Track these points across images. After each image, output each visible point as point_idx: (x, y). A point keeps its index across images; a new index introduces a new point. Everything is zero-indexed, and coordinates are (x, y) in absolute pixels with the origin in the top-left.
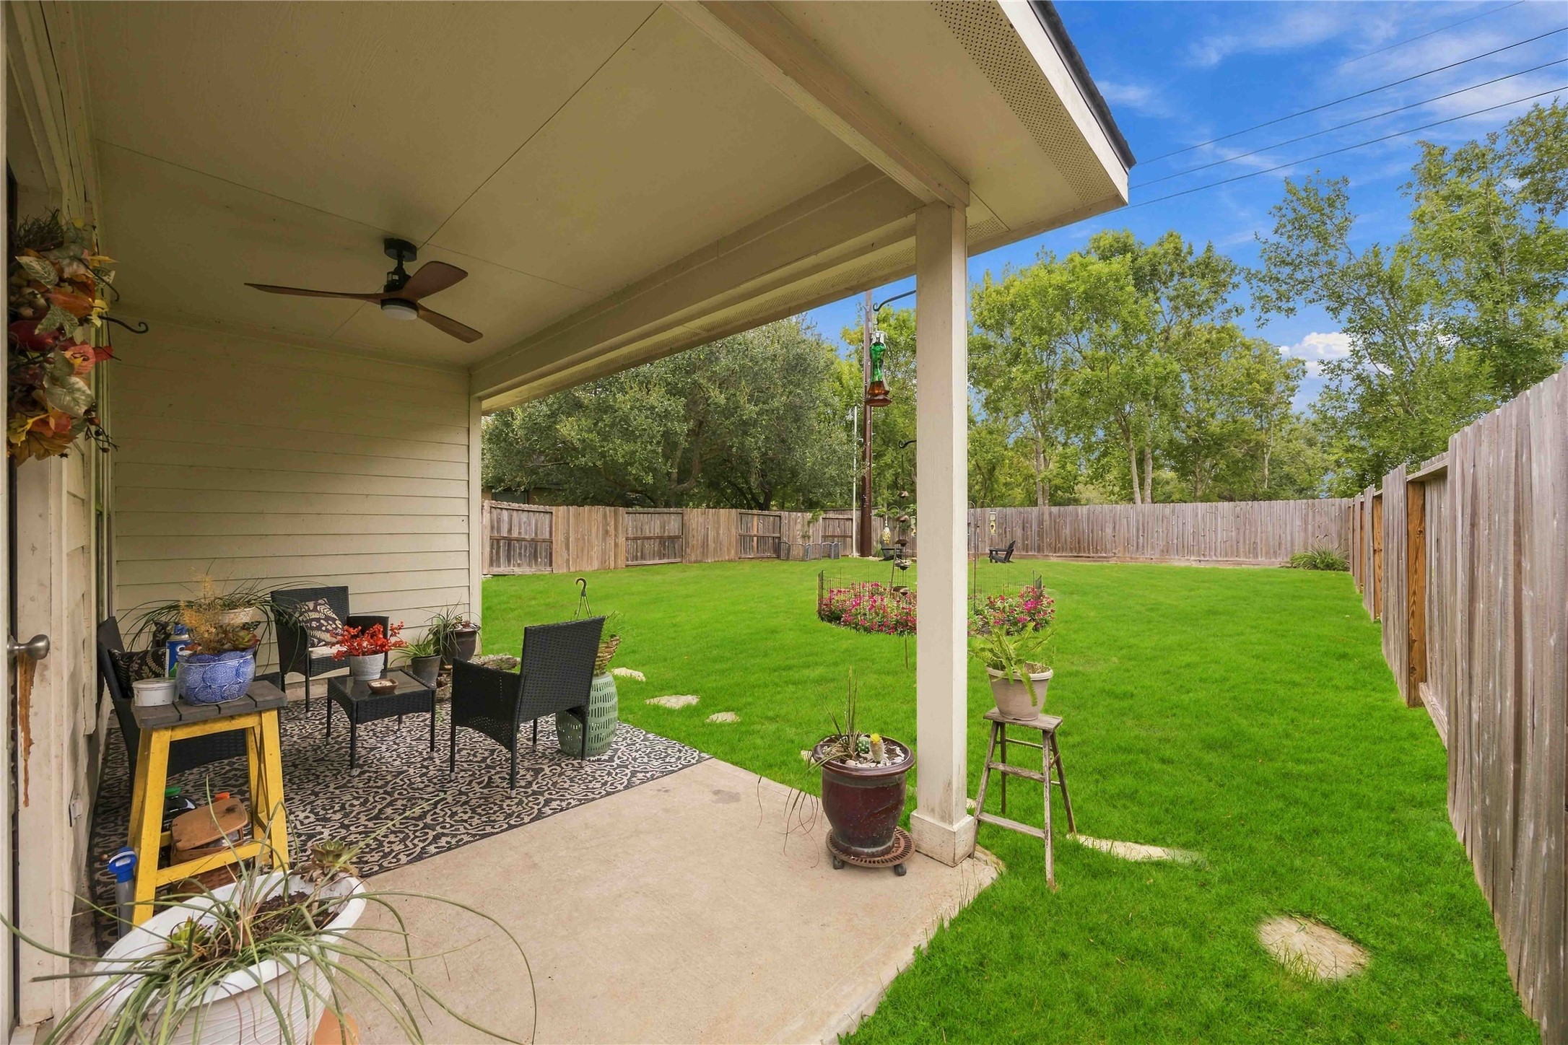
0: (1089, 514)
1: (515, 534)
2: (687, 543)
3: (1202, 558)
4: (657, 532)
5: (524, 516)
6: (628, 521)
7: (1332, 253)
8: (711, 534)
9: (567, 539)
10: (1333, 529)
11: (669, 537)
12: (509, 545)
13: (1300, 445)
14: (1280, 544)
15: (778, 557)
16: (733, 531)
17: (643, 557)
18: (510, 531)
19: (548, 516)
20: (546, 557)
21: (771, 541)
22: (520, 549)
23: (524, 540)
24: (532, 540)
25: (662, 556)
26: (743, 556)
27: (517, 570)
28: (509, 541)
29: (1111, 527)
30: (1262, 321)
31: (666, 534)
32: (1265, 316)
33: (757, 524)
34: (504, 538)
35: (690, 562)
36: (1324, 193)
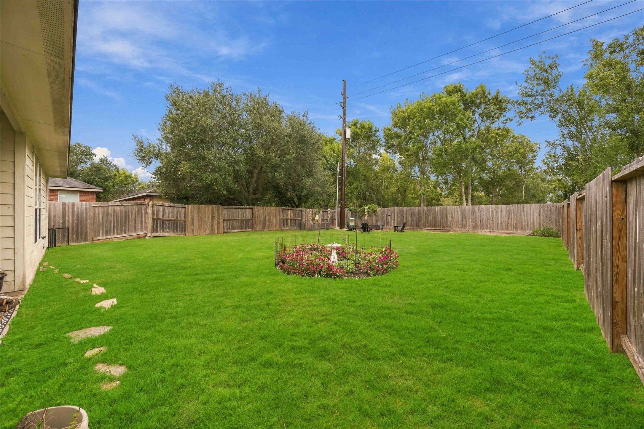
0: (440, 211)
1: (166, 217)
2: (255, 222)
3: (491, 231)
4: (240, 217)
5: (171, 209)
6: (224, 212)
7: (552, 90)
8: (267, 218)
9: (193, 220)
10: (553, 217)
11: (246, 220)
12: (163, 223)
13: (539, 181)
14: (528, 224)
15: (300, 229)
16: (278, 217)
17: (233, 229)
18: (163, 216)
19: (183, 210)
20: (182, 228)
21: (297, 221)
22: (169, 224)
23: (171, 220)
24: (175, 220)
25: (242, 228)
26: (283, 228)
27: (166, 234)
28: (163, 221)
29: (451, 217)
30: (520, 123)
31: (244, 218)
32: (521, 120)
33: (289, 214)
34: (160, 219)
35: (257, 231)
36: (548, 62)
